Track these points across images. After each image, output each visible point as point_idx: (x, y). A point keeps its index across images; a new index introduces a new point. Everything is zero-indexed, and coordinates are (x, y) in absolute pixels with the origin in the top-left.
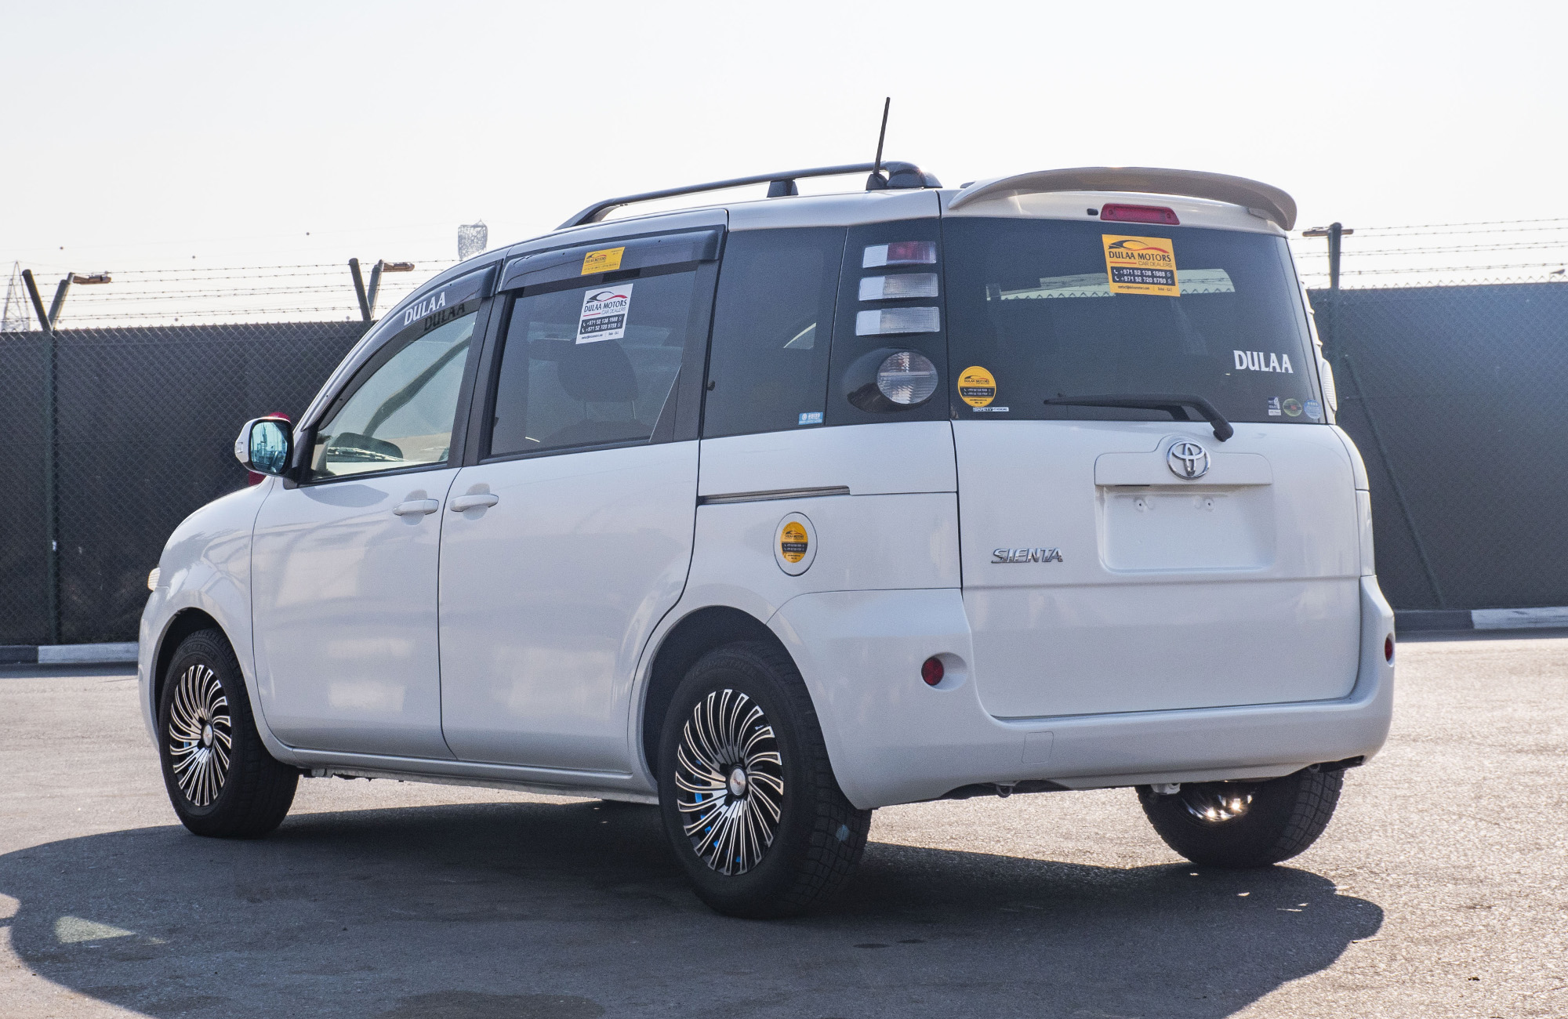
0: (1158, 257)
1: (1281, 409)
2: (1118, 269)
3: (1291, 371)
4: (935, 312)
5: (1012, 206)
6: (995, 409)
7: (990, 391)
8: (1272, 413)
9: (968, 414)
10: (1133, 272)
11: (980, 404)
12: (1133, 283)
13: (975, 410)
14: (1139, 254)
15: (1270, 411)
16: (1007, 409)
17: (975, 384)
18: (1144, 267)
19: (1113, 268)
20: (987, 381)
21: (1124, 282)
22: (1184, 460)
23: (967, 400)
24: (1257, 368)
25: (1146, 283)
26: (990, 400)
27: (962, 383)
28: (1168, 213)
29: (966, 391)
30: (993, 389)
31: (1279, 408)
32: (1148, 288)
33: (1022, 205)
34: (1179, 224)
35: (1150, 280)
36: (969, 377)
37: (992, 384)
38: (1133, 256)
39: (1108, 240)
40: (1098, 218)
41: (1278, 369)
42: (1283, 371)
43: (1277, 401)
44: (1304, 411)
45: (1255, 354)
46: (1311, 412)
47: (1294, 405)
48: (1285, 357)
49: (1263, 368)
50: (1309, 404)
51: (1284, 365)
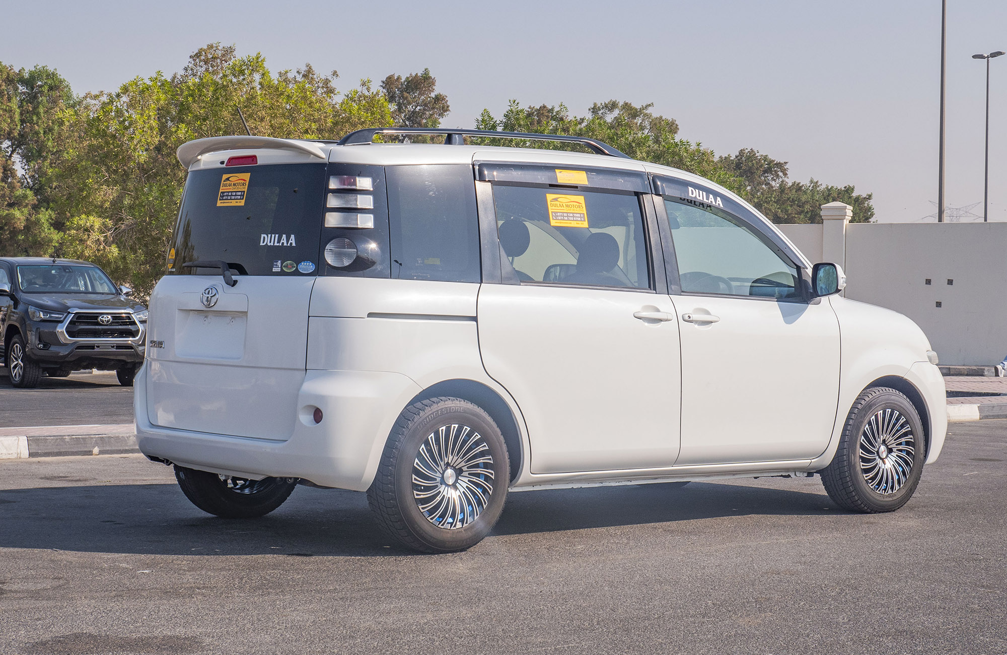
0: (241, 184)
1: (281, 267)
5: (200, 164)
6: (172, 270)
8: (274, 270)
11: (170, 267)
14: (234, 183)
15: (274, 268)
16: (175, 270)
17: (171, 257)
20: (174, 255)
22: (206, 297)
24: (272, 244)
26: (172, 265)
27: (169, 256)
28: (254, 158)
30: (174, 260)
33: (203, 163)
34: (257, 163)
37: (174, 257)
38: (231, 185)
40: (224, 165)
41: (285, 244)
42: (289, 245)
43: (279, 263)
44: (297, 269)
45: (273, 235)
46: (304, 269)
47: (291, 264)
48: (293, 237)
49: (276, 244)
50: (303, 264)
51: (290, 241)
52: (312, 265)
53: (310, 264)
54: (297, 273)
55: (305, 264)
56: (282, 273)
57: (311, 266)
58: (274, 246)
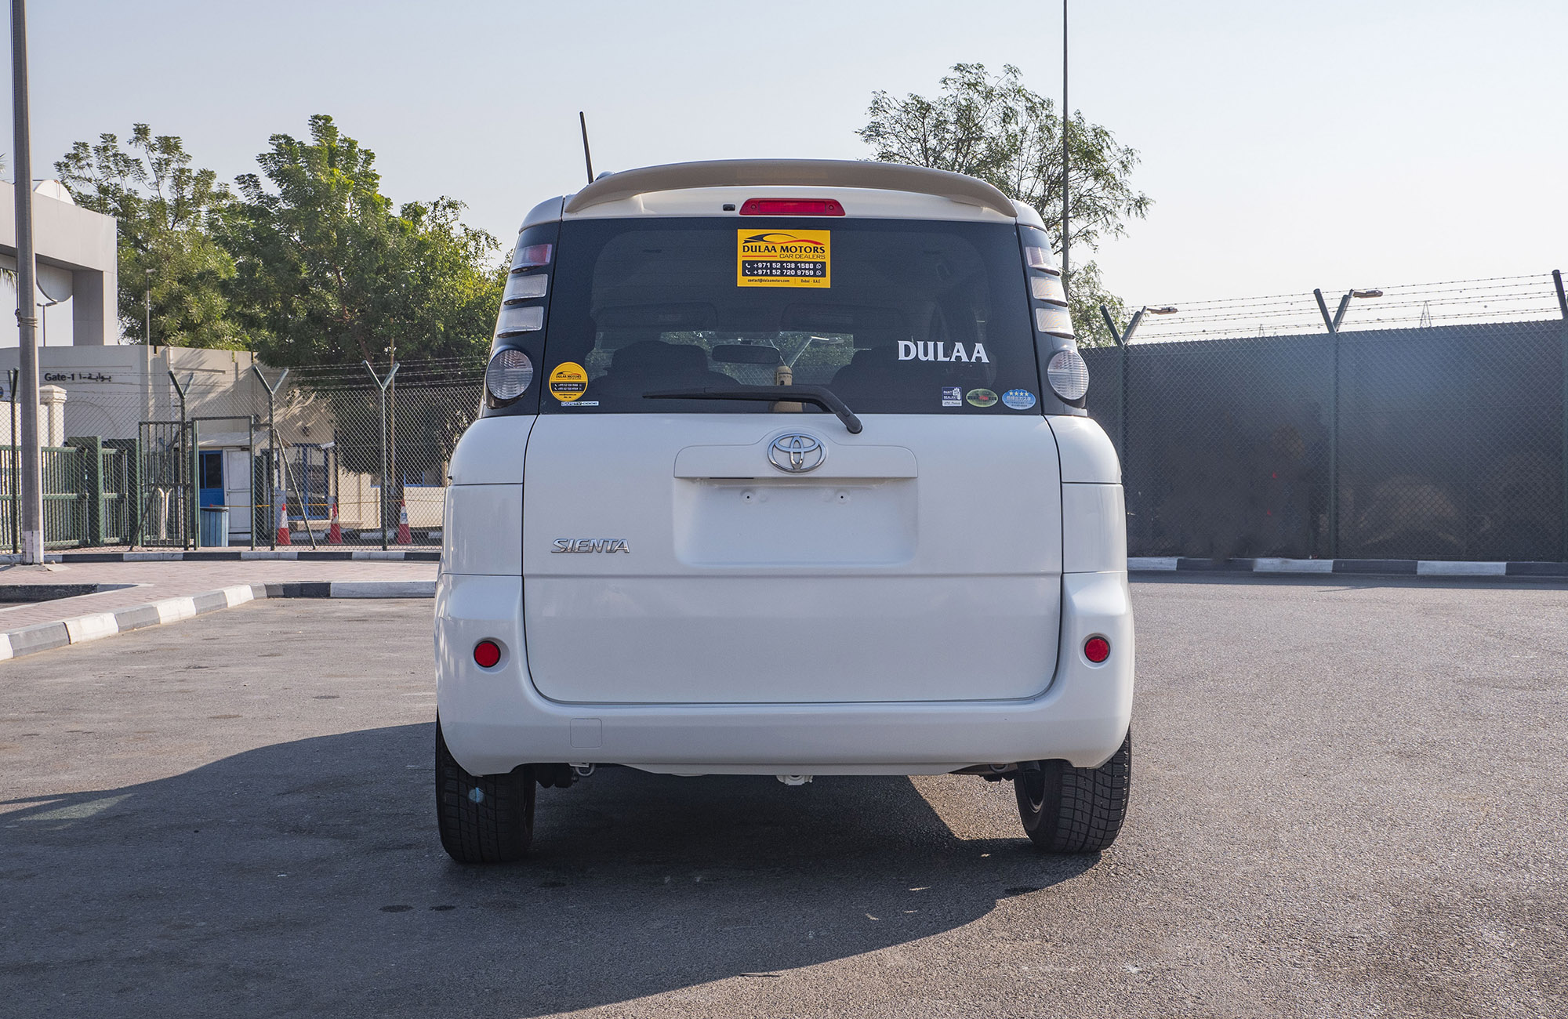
0: (808, 250)
1: (963, 399)
2: (751, 263)
3: (985, 360)
4: (540, 311)
5: (636, 206)
6: (584, 404)
7: (581, 386)
8: (948, 403)
9: (557, 408)
10: (771, 265)
11: (567, 399)
12: (769, 276)
13: (563, 404)
14: (782, 247)
15: (945, 401)
16: (597, 403)
17: (566, 380)
18: (786, 259)
19: (744, 262)
20: (579, 376)
21: (757, 275)
22: (789, 452)
23: (557, 395)
24: (931, 357)
25: (786, 275)
26: (579, 394)
27: (553, 378)
28: (834, 206)
29: (557, 387)
30: (584, 384)
31: (959, 398)
32: (788, 281)
33: (645, 204)
34: (844, 214)
35: (793, 272)
36: (561, 373)
37: (584, 379)
38: (775, 250)
39: (743, 234)
40: (736, 213)
41: (965, 359)
42: (973, 360)
43: (957, 392)
44: (1000, 401)
45: (931, 344)
46: (1013, 402)
47: (985, 394)
48: (979, 346)
49: (941, 358)
50: (1011, 393)
51: (975, 355)
52: (1029, 395)
53: (1027, 394)
54: (1001, 409)
55: (1016, 394)
56: (966, 409)
57: (1029, 398)
58: (936, 363)
